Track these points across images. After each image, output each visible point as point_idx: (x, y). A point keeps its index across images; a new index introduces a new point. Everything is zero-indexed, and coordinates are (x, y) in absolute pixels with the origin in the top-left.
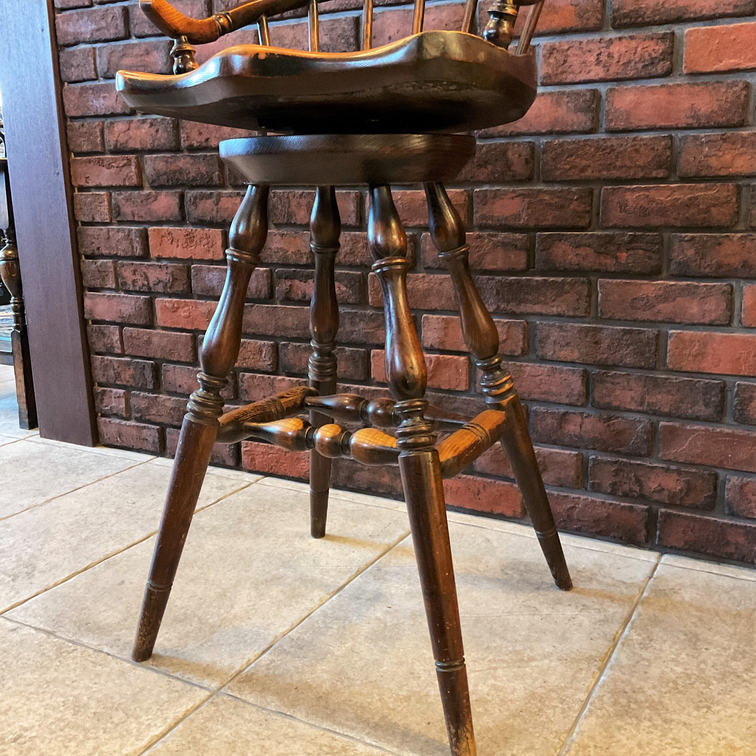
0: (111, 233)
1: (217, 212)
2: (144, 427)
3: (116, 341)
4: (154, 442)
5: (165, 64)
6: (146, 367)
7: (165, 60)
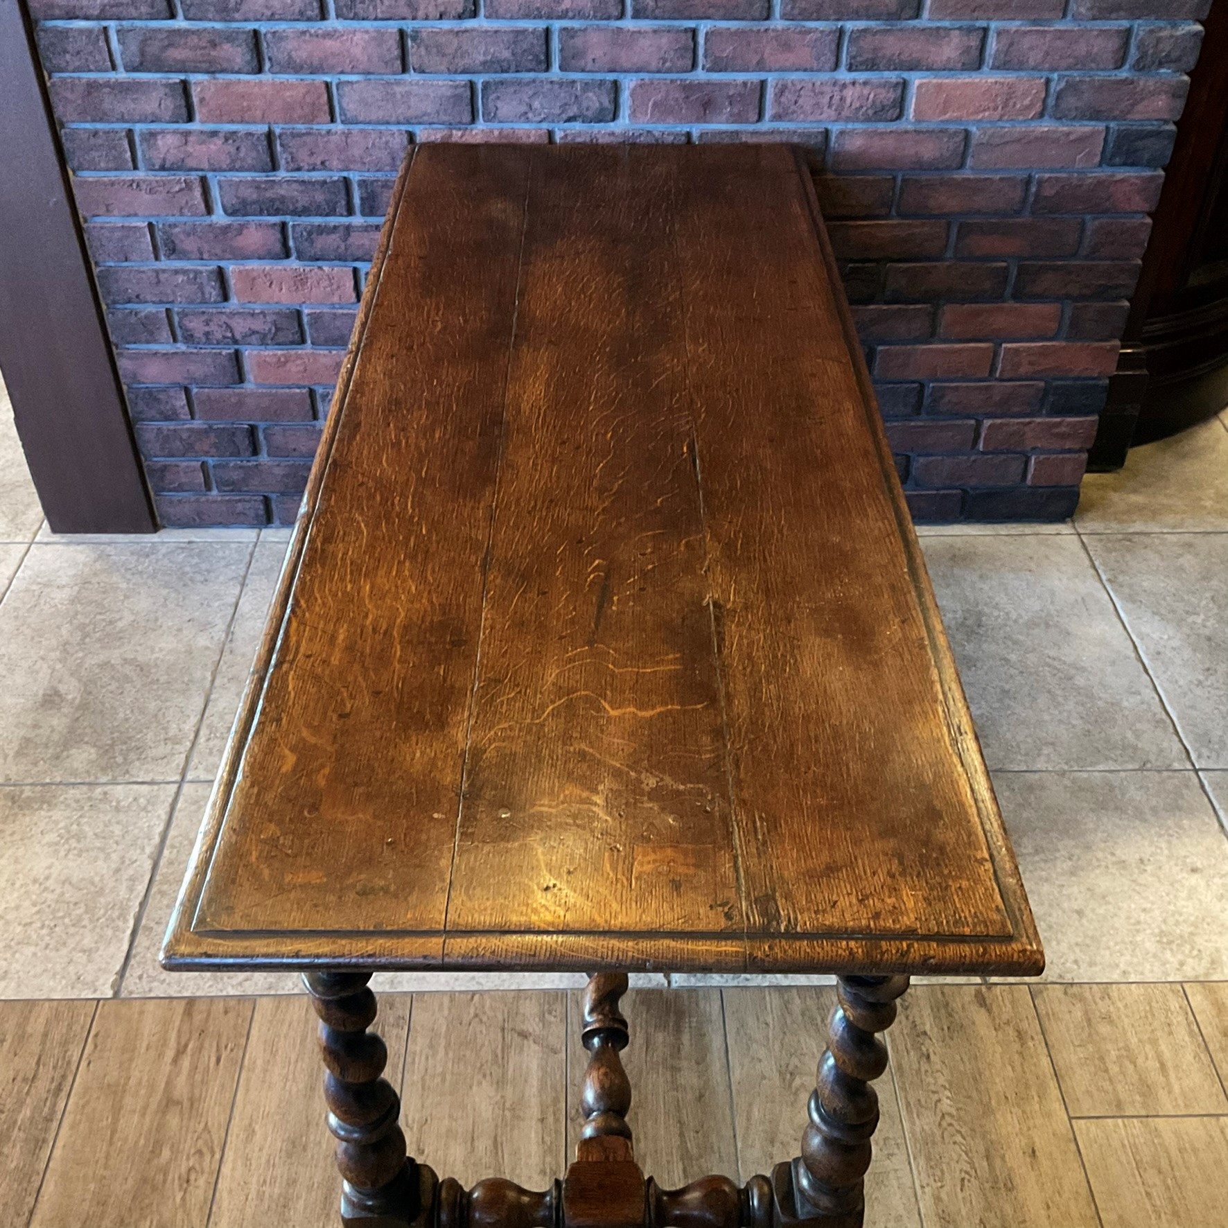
0: (163, 277)
1: (346, 249)
2: (240, 501)
3: (183, 407)
4: (257, 515)
5: (248, 63)
6: (238, 433)
7: (248, 57)
